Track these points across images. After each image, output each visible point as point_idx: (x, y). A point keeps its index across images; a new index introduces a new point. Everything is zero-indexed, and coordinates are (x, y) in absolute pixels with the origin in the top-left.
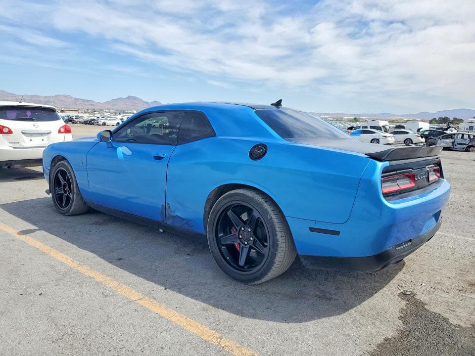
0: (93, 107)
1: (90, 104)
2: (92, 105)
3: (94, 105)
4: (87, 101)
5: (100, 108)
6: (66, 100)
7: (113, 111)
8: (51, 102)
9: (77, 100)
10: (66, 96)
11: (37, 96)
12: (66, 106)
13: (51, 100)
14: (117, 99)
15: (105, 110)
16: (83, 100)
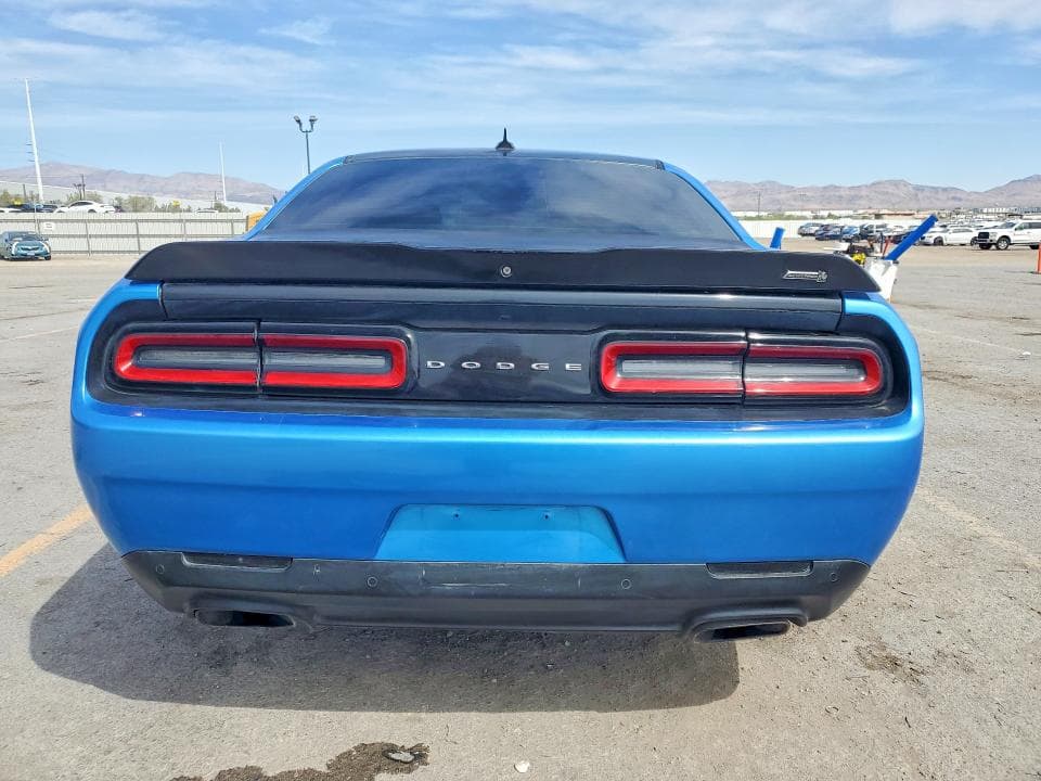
0: (956, 204)
1: (951, 196)
2: (954, 198)
3: (960, 200)
4: (945, 190)
5: (975, 205)
6: (896, 192)
7: (1004, 210)
8: (861, 197)
9: (920, 189)
10: (896, 184)
11: (836, 187)
12: (893, 204)
13: (864, 193)
14: (1025, 181)
15: (985, 211)
16: (933, 188)
